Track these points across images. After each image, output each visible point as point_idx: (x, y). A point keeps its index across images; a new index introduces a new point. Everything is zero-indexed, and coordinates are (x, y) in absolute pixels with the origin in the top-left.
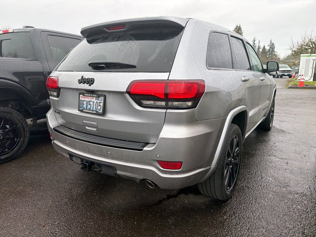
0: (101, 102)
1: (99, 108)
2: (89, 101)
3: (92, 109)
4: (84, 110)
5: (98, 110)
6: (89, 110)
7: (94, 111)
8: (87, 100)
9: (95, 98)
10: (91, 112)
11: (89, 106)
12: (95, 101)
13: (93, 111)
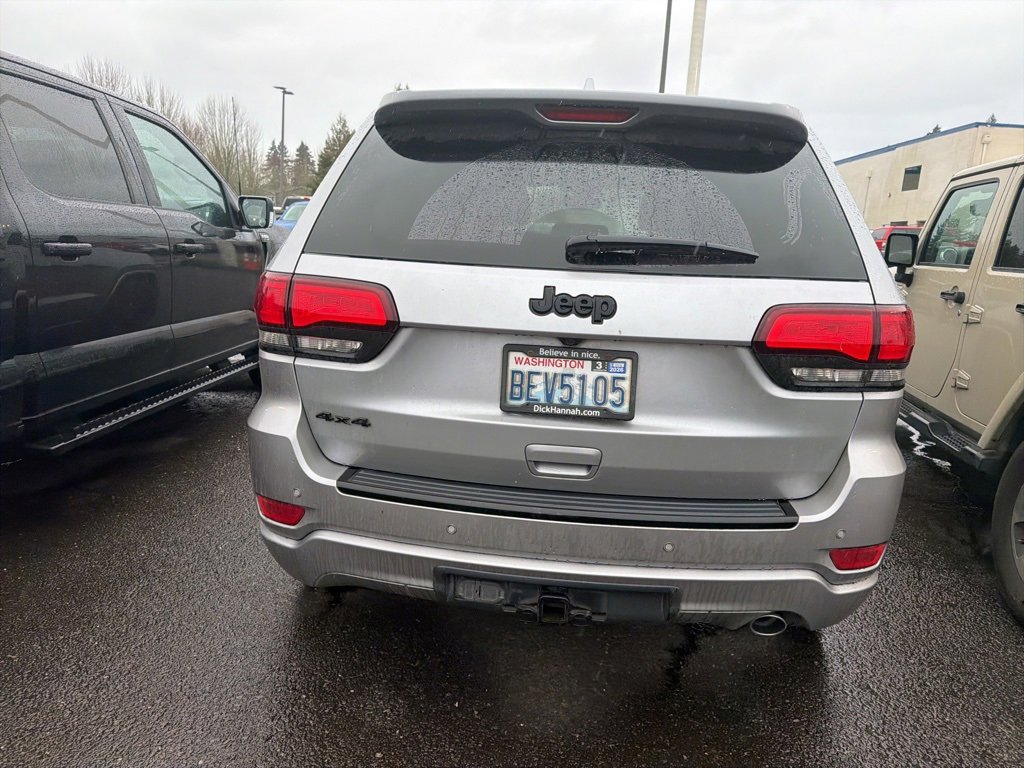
0: (623, 379)
1: (614, 396)
2: (563, 375)
3: (575, 401)
4: (537, 409)
5: (608, 406)
6: (566, 408)
7: (592, 409)
8: (551, 370)
9: (588, 364)
10: (574, 412)
11: (559, 395)
12: (591, 376)
13: (582, 408)
